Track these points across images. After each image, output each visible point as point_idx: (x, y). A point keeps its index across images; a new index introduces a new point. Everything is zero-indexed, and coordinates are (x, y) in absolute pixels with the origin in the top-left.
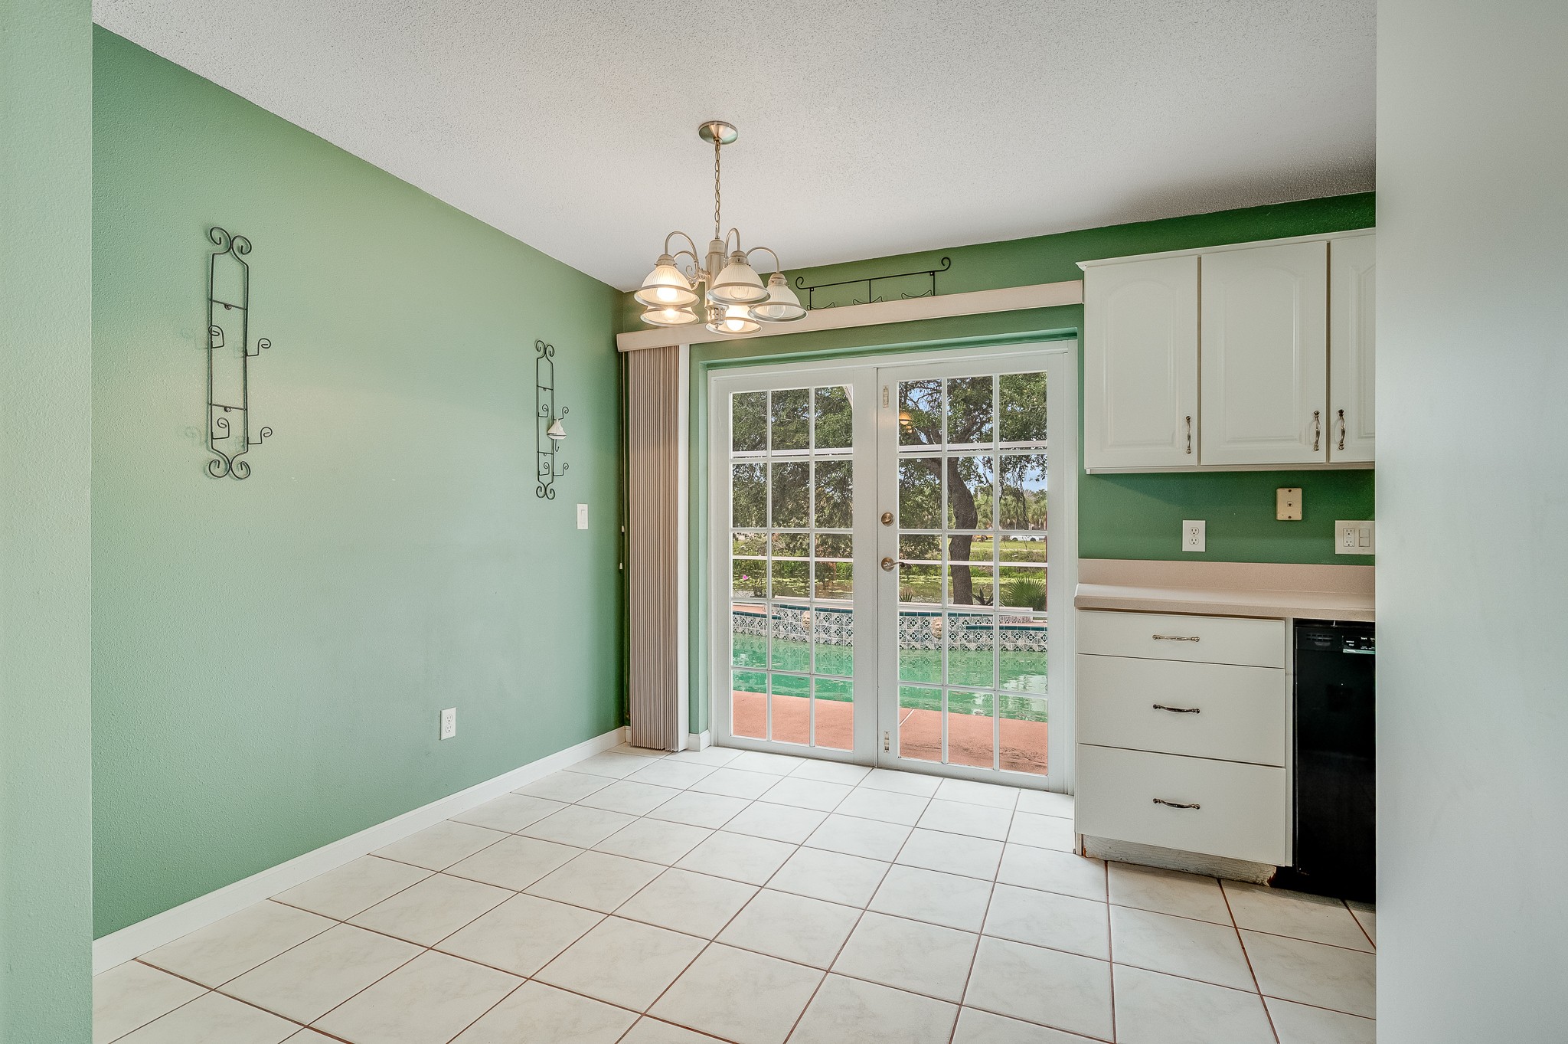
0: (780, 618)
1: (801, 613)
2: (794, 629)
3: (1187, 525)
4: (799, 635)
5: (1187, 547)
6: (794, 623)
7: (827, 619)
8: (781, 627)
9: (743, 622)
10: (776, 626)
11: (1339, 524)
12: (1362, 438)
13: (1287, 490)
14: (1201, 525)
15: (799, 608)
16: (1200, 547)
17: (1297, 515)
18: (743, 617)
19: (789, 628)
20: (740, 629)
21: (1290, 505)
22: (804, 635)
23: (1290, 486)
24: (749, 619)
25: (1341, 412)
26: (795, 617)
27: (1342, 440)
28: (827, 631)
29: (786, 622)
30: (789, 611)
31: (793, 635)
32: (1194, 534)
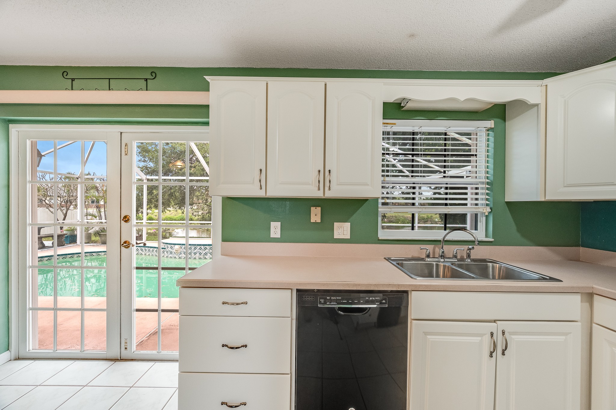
0: (165, 249)
1: (174, 246)
2: (171, 253)
3: (273, 224)
4: (173, 255)
5: (273, 235)
6: (171, 250)
7: (185, 248)
8: (165, 252)
9: (149, 250)
10: (163, 252)
11: (336, 224)
12: (338, 184)
13: (315, 208)
14: (278, 224)
15: (173, 244)
16: (278, 236)
17: (319, 221)
18: (149, 248)
19: (169, 253)
20: (148, 254)
21: (316, 215)
22: (175, 255)
23: (316, 206)
24: (151, 249)
25: (330, 171)
26: (171, 248)
27: (330, 185)
28: (185, 253)
29: (167, 250)
30: (169, 246)
31: (171, 255)
32: (275, 229)
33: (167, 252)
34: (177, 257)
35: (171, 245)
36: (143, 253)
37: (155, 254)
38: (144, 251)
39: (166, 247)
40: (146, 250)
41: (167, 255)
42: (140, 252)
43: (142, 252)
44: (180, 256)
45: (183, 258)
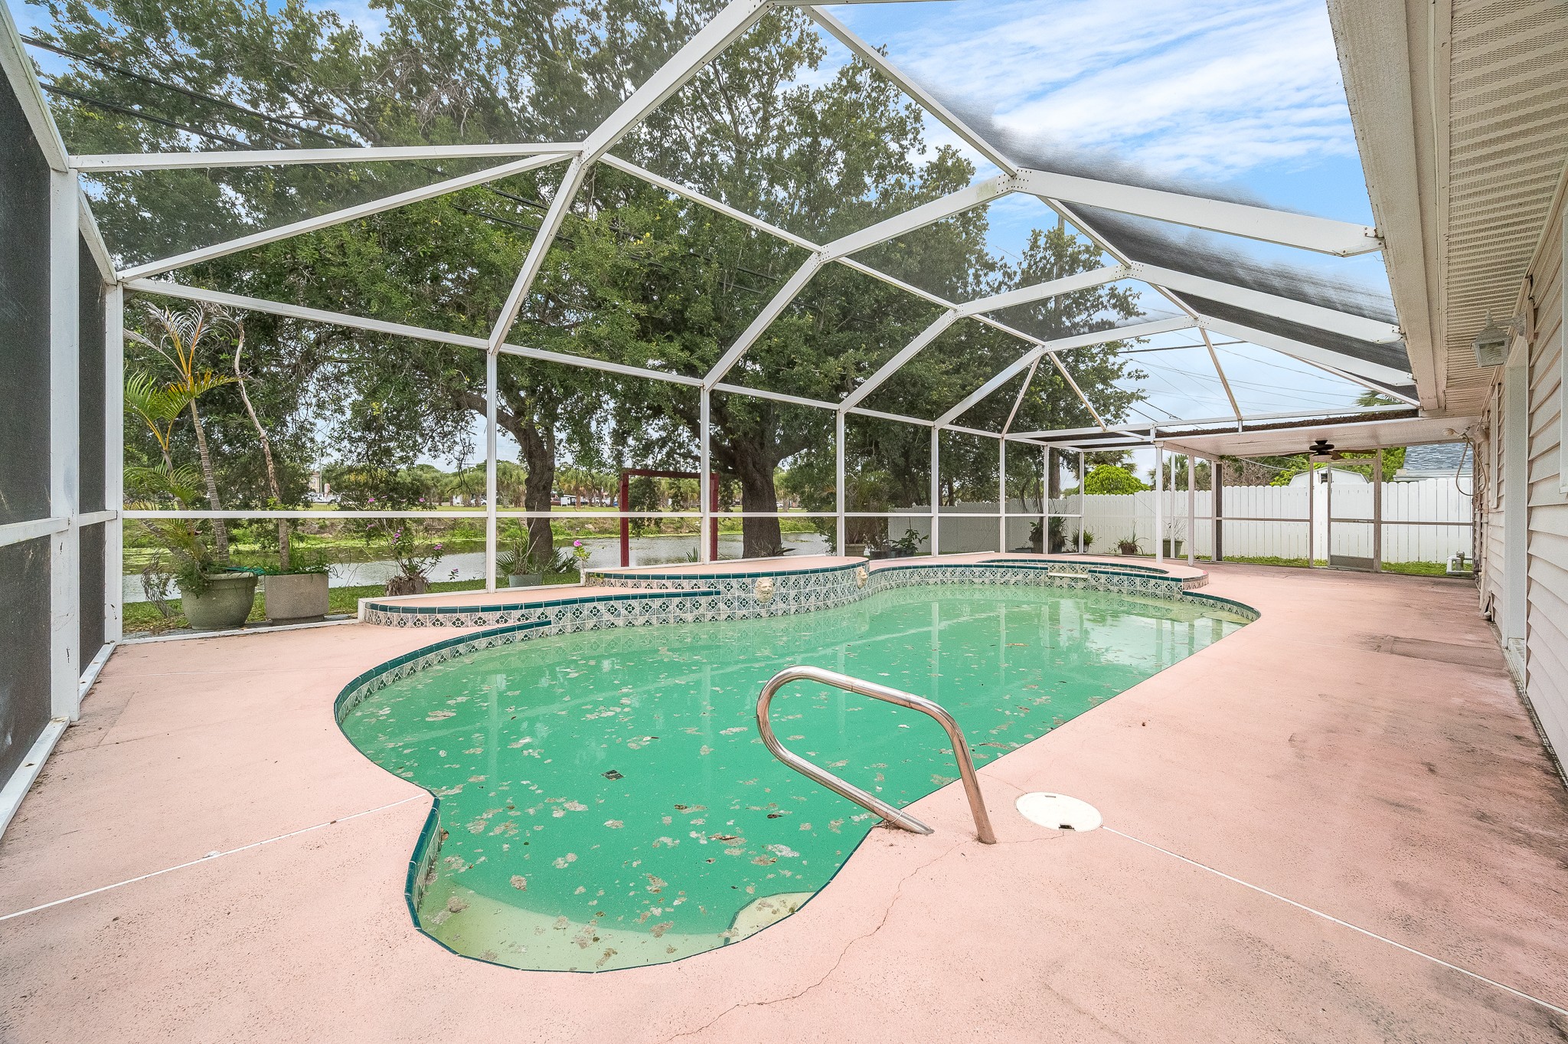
0: (718, 593)
1: (754, 582)
2: (744, 603)
4: (751, 610)
6: (743, 595)
7: (784, 584)
8: (721, 605)
9: (646, 609)
10: (713, 605)
15: (750, 576)
19: (736, 604)
20: (642, 620)
22: (758, 609)
26: (744, 588)
28: (785, 599)
29: (729, 596)
30: (734, 582)
31: (744, 612)
33: (729, 603)
34: (763, 612)
35: (740, 580)
36: (620, 622)
37: (675, 617)
38: (623, 612)
39: (721, 588)
40: (630, 609)
41: (729, 612)
42: (607, 617)
43: (612, 618)
44: (773, 607)
45: (780, 613)
